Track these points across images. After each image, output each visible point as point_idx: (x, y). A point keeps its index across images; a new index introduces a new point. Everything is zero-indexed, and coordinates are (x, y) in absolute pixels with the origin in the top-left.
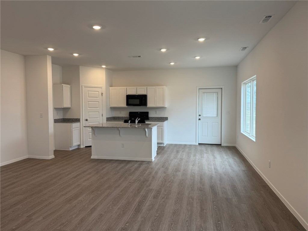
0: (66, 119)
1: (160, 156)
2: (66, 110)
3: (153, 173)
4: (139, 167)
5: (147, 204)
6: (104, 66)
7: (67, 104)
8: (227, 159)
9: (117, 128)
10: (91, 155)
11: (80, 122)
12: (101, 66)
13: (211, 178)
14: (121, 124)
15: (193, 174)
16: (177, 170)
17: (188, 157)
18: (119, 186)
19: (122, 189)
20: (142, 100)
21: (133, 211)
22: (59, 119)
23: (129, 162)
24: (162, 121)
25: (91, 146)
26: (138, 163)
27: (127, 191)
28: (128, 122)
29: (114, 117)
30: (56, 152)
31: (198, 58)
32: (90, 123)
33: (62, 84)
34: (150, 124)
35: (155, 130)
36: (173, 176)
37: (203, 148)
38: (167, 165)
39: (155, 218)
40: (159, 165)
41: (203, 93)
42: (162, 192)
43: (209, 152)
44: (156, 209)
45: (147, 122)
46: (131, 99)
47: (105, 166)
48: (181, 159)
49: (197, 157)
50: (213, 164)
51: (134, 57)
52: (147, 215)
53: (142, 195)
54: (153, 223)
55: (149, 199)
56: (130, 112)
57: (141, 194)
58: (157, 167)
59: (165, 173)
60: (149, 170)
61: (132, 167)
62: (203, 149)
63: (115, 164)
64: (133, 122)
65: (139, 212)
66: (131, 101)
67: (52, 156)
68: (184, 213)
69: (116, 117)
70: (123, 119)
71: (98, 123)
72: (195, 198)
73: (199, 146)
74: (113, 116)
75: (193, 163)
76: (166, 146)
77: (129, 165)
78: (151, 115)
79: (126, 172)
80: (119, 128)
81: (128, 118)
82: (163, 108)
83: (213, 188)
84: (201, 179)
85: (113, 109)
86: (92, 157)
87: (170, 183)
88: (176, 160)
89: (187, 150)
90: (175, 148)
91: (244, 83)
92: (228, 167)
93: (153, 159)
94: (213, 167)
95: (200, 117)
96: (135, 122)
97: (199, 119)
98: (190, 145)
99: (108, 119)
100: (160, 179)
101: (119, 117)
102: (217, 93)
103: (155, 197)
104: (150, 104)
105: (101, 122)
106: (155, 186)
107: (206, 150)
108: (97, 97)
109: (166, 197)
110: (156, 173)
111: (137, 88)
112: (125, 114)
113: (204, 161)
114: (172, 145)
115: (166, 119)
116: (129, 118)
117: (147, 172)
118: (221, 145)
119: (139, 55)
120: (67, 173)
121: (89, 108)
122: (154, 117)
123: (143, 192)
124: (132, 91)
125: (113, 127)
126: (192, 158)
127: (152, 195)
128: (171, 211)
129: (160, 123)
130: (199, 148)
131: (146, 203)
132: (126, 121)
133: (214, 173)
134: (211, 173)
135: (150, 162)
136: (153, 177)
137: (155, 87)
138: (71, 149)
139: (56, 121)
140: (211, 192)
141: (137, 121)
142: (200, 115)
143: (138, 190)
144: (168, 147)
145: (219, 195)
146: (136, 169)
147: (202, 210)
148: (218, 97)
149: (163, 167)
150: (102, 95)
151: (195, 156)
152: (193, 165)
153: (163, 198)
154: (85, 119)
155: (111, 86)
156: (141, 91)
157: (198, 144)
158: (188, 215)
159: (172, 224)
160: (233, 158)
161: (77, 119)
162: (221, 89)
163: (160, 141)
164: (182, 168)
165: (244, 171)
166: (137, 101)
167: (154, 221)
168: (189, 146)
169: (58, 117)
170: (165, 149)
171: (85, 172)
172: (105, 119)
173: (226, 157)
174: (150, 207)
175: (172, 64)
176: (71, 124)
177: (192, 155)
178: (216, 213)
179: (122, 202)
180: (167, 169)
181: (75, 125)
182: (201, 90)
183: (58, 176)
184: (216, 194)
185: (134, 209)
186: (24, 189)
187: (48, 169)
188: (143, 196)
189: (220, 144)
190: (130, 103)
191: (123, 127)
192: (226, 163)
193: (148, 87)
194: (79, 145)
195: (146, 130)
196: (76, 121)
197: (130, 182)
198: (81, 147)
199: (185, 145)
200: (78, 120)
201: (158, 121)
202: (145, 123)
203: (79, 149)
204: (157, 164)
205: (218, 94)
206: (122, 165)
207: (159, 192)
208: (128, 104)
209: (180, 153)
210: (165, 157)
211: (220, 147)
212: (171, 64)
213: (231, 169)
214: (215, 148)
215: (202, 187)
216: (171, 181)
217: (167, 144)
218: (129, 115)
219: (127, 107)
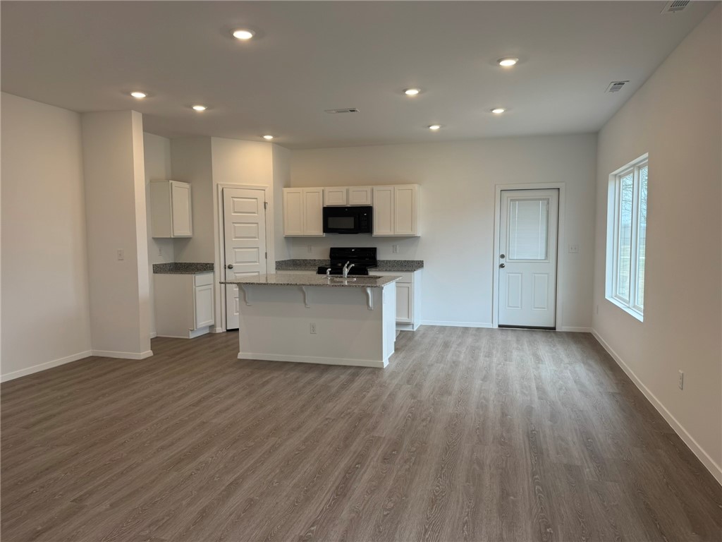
0: (181, 264)
1: (402, 355)
2: (180, 242)
3: (385, 398)
4: (351, 380)
5: (366, 477)
6: (269, 137)
7: (182, 228)
8: (570, 364)
9: (299, 287)
10: (237, 350)
11: (214, 272)
12: (262, 136)
13: (529, 411)
14: (311, 276)
15: (483, 401)
16: (444, 390)
17: (473, 357)
18: (300, 427)
19: (306, 435)
20: (361, 218)
21: (330, 493)
22: (166, 264)
23: (327, 368)
24: (409, 269)
25: (238, 330)
26: (349, 371)
27: (318, 442)
28: (326, 273)
29: (293, 260)
30: (156, 342)
31: (498, 111)
32: (237, 275)
33: (171, 181)
34: (379, 277)
35: (389, 291)
36: (433, 404)
37: (510, 336)
38: (419, 377)
39: (385, 513)
40: (400, 378)
41: (511, 200)
42: (404, 446)
43: (526, 346)
44: (389, 488)
45: (372, 273)
46: (334, 217)
47: (269, 377)
48: (455, 364)
49: (495, 360)
50: (535, 375)
51: (339, 112)
52: (365, 505)
53: (355, 453)
54: (379, 527)
55: (372, 463)
56: (331, 249)
57: (353, 448)
58: (395, 382)
59: (413, 396)
60: (374, 388)
61: (333, 380)
62: (509, 338)
63: (292, 374)
64: (337, 271)
65: (345, 496)
66: (334, 222)
67: (147, 353)
68: (458, 501)
69: (299, 260)
70: (315, 265)
71: (256, 274)
72: (488, 463)
73: (500, 332)
74: (292, 258)
75: (484, 372)
76: (418, 330)
77: (327, 377)
78: (382, 256)
79: (319, 392)
80: (304, 287)
81: (327, 264)
82: (411, 239)
83: (532, 437)
84: (504, 414)
85: (292, 240)
86: (242, 355)
87: (424, 424)
88: (442, 365)
89: (469, 340)
90: (441, 336)
91: (616, 175)
92: (571, 384)
93: (386, 362)
94: (534, 386)
95: (502, 261)
96: (340, 272)
97: (502, 266)
98: (478, 329)
99: (281, 265)
100: (401, 413)
101: (306, 260)
102: (546, 202)
103: (386, 459)
104: (381, 227)
105: (263, 272)
106: (387, 429)
107: (518, 341)
108: (254, 213)
109: (413, 458)
110: (392, 396)
111: (348, 191)
112: (320, 254)
113: (512, 370)
114: (432, 327)
115: (420, 264)
116: (329, 263)
117: (369, 395)
118: (554, 329)
119: (352, 108)
120: (179, 394)
121: (236, 238)
122: (390, 261)
123: (356, 446)
124: (338, 198)
125: (288, 284)
126: (482, 360)
127: (380, 452)
128: (425, 497)
129: (403, 276)
130: (500, 336)
131: (364, 472)
132: (322, 271)
133: (536, 399)
134: (529, 399)
135: (377, 370)
136: (385, 407)
137: (391, 187)
138: (192, 336)
139: (158, 269)
140: (527, 450)
141: (346, 271)
142: (502, 256)
143: (347, 438)
144: (424, 334)
145: (548, 456)
146: (344, 387)
147: (505, 494)
148: (548, 212)
149: (408, 382)
150: (265, 208)
151: (488, 357)
152: (485, 379)
153: (405, 462)
154: (227, 265)
155: (288, 186)
156: (357, 198)
157: (497, 327)
158: (468, 507)
159: (426, 531)
160: (583, 363)
161: (207, 264)
162: (556, 191)
163: (404, 319)
164: (456, 387)
165: (613, 395)
166: (349, 222)
167: (382, 521)
168: (474, 332)
169: (161, 261)
170: (416, 338)
171: (221, 390)
172: (274, 266)
173: (566, 360)
174: (374, 483)
175: (435, 128)
176: (193, 275)
177: (482, 354)
178: (541, 504)
179: (305, 469)
180: (419, 387)
181: (201, 279)
182: (505, 194)
183: (157, 401)
184: (542, 453)
185: (334, 488)
186: (75, 430)
187: (135, 383)
188: (356, 455)
189: (552, 326)
190: (330, 226)
191: (313, 285)
192: (568, 374)
193: (376, 188)
194: (212, 327)
195: (369, 291)
196: (205, 270)
197: (327, 419)
198: (217, 332)
199: (466, 329)
200: (208, 268)
201: (398, 271)
202: (367, 274)
203: (211, 335)
204: (393, 375)
205: (548, 203)
206: (311, 376)
207: (396, 445)
208: (326, 229)
209: (453, 349)
210: (414, 357)
211: (553, 334)
212: (431, 128)
213: (579, 391)
214: (538, 336)
215: (504, 434)
216: (429, 419)
217: (421, 325)
218: (331, 256)
219: (324, 235)
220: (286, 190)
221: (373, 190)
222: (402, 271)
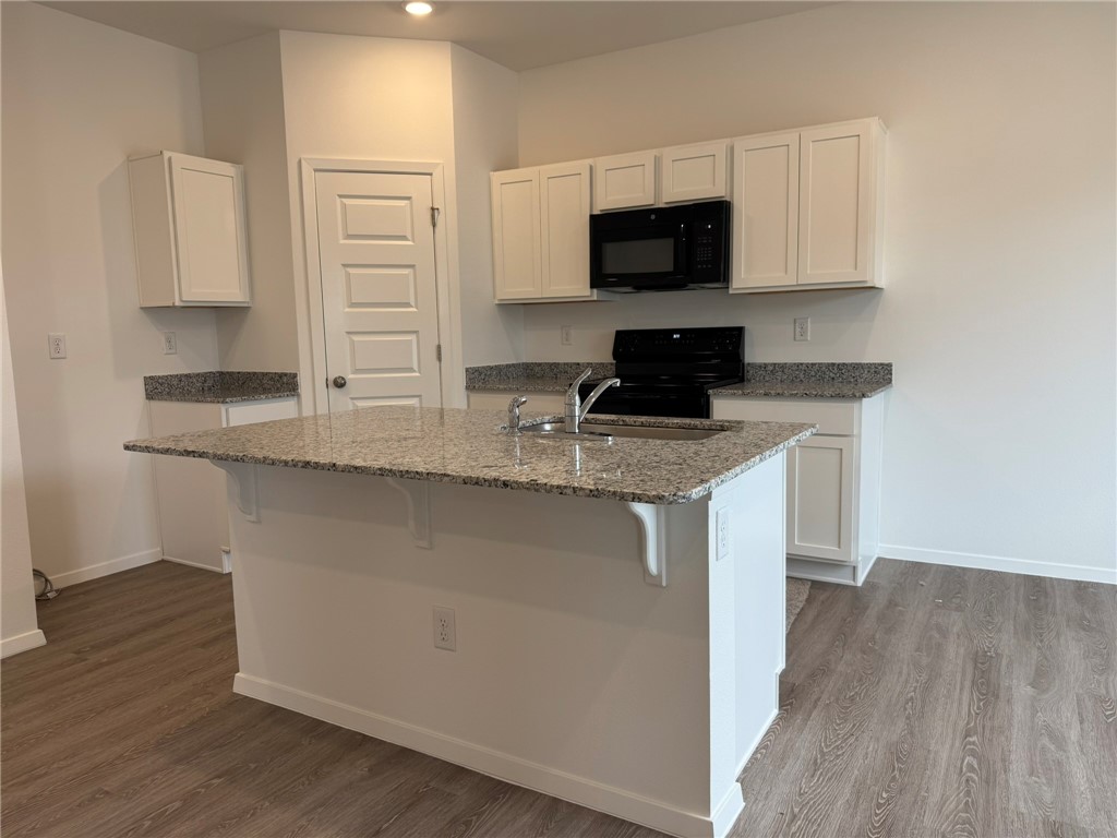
0: (231, 375)
6: (420, 11)
11: (298, 396)
20: (694, 239)
22: (189, 375)
24: (846, 390)
29: (527, 366)
32: (359, 403)
33: (168, 154)
46: (621, 243)
56: (618, 333)
66: (624, 256)
69: (540, 364)
74: (523, 360)
78: (756, 353)
81: (607, 370)
82: (852, 297)
101: (557, 365)
104: (753, 265)
108: (404, 238)
111: (658, 161)
112: (589, 346)
115: (877, 377)
116: (610, 367)
121: (354, 305)
122: (783, 367)
124: (628, 190)
137: (789, 137)
150: (434, 224)
154: (331, 378)
156: (685, 184)
161: (280, 375)
163: (825, 549)
166: (657, 255)
172: (460, 380)
190: (610, 267)
193: (741, 144)
196: (278, 390)
208: (599, 278)
217: (879, 561)
218: (616, 354)
219: (595, 295)
220: (498, 177)
221: (732, 148)
222: (821, 397)
